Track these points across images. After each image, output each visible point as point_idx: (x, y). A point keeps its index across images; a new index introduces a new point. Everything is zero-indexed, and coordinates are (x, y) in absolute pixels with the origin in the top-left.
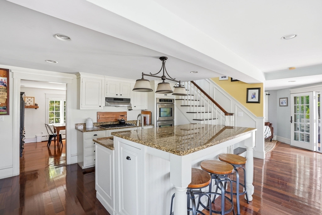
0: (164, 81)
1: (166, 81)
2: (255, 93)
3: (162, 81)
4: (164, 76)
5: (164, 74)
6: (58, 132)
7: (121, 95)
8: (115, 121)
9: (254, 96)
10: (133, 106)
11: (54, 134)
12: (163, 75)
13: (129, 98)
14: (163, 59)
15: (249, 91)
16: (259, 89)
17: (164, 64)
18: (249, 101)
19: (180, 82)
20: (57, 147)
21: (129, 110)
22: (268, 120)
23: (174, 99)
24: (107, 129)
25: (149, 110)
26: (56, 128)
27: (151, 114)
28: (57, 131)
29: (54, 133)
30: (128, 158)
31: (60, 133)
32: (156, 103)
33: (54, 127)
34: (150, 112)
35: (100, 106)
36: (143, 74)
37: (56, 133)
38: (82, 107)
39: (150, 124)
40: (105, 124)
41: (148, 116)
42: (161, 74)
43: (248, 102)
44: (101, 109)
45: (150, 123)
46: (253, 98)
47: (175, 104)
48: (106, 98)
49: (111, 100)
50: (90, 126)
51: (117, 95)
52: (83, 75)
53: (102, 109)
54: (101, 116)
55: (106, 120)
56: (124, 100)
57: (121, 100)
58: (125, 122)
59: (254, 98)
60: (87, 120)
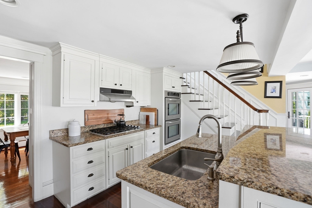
2: (276, 87)
6: (12, 141)
7: (121, 85)
8: (109, 123)
9: (274, 90)
10: (134, 101)
11: (5, 143)
13: (131, 90)
15: (268, 84)
16: (281, 82)
18: (268, 95)
20: (9, 163)
21: (128, 106)
23: (180, 93)
24: (107, 138)
26: (7, 135)
27: (157, 111)
28: (10, 139)
29: (3, 141)
31: (16, 142)
32: (164, 97)
33: (5, 132)
34: (156, 108)
35: (93, 101)
37: (9, 142)
38: (64, 102)
39: (155, 125)
40: (96, 128)
41: (152, 115)
43: (266, 97)
44: (93, 105)
45: (155, 123)
46: (272, 92)
47: (182, 98)
48: (101, 89)
49: (107, 93)
50: (75, 132)
51: (116, 84)
52: (65, 49)
53: (96, 105)
54: (91, 117)
55: (98, 121)
56: (124, 92)
57: (121, 92)
58: (125, 123)
59: (274, 92)
60: (69, 123)
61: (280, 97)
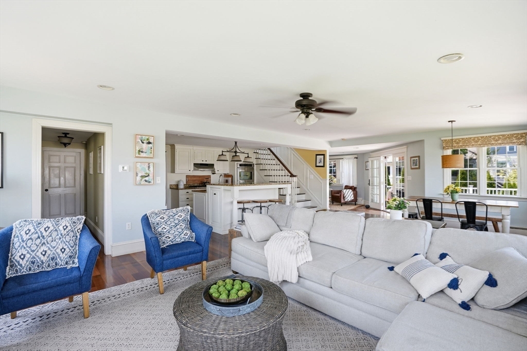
1: (237, 154)
2: (321, 159)
3: (234, 154)
5: (236, 150)
7: (206, 161)
8: (201, 183)
10: (216, 170)
13: (213, 163)
15: (317, 156)
16: (324, 155)
17: (236, 144)
19: (248, 154)
21: (213, 174)
22: (356, 184)
23: (253, 164)
25: (230, 174)
30: (215, 194)
32: (236, 168)
34: (232, 175)
35: (189, 171)
36: (223, 151)
38: (177, 170)
40: (192, 185)
41: (230, 179)
42: (234, 150)
43: (317, 166)
47: (255, 168)
48: (194, 164)
49: (198, 166)
50: (181, 186)
51: (203, 161)
52: (177, 147)
53: (191, 172)
54: (190, 179)
55: (194, 182)
56: (209, 165)
57: (206, 165)
59: (321, 163)
60: (179, 182)
61: (323, 166)
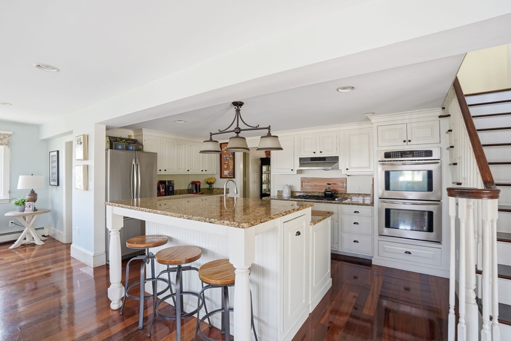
0: (238, 135)
4: (238, 128)
5: (238, 125)
7: (321, 152)
12: (236, 127)
13: (337, 155)
14: (238, 105)
17: (238, 111)
23: (440, 149)
38: (274, 171)
42: (234, 126)
48: (301, 159)
49: (306, 161)
51: (314, 153)
55: (312, 188)
56: (327, 159)
60: (284, 187)
